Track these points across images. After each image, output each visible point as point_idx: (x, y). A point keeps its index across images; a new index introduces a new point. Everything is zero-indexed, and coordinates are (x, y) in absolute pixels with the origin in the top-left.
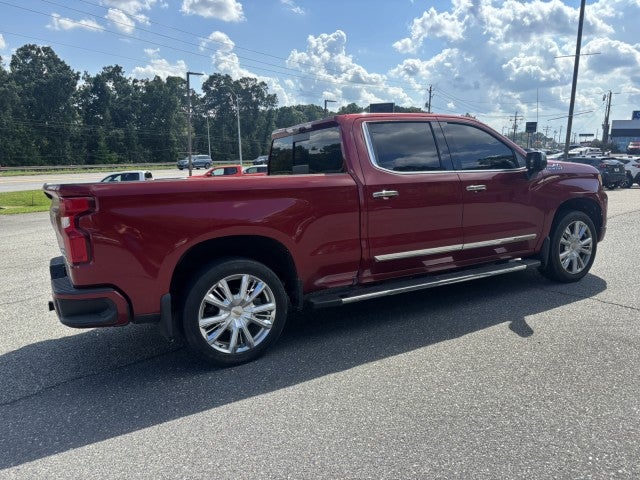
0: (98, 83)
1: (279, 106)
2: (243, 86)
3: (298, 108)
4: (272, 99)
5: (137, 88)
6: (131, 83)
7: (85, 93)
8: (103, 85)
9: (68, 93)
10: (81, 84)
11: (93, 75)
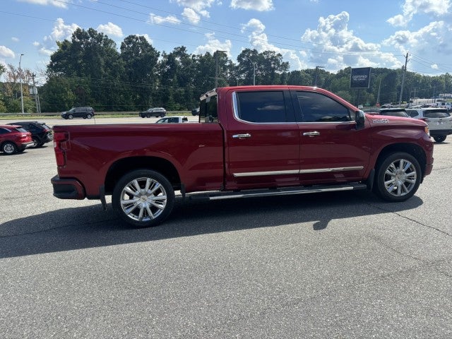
0: (170, 59)
1: (291, 70)
2: (265, 56)
3: (307, 71)
4: (286, 66)
5: (195, 61)
6: (191, 58)
7: (163, 65)
8: (173, 59)
9: (152, 65)
10: (160, 59)
11: (168, 53)
